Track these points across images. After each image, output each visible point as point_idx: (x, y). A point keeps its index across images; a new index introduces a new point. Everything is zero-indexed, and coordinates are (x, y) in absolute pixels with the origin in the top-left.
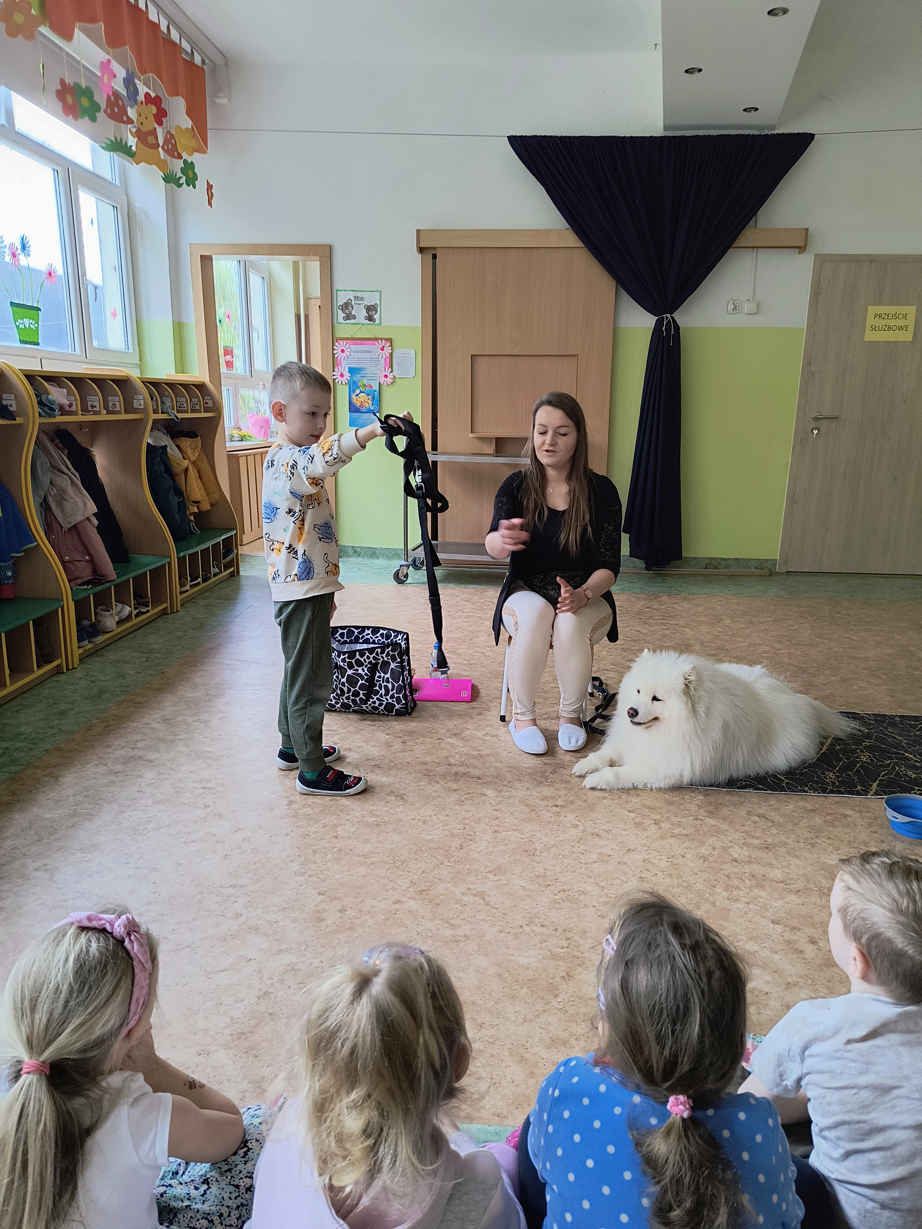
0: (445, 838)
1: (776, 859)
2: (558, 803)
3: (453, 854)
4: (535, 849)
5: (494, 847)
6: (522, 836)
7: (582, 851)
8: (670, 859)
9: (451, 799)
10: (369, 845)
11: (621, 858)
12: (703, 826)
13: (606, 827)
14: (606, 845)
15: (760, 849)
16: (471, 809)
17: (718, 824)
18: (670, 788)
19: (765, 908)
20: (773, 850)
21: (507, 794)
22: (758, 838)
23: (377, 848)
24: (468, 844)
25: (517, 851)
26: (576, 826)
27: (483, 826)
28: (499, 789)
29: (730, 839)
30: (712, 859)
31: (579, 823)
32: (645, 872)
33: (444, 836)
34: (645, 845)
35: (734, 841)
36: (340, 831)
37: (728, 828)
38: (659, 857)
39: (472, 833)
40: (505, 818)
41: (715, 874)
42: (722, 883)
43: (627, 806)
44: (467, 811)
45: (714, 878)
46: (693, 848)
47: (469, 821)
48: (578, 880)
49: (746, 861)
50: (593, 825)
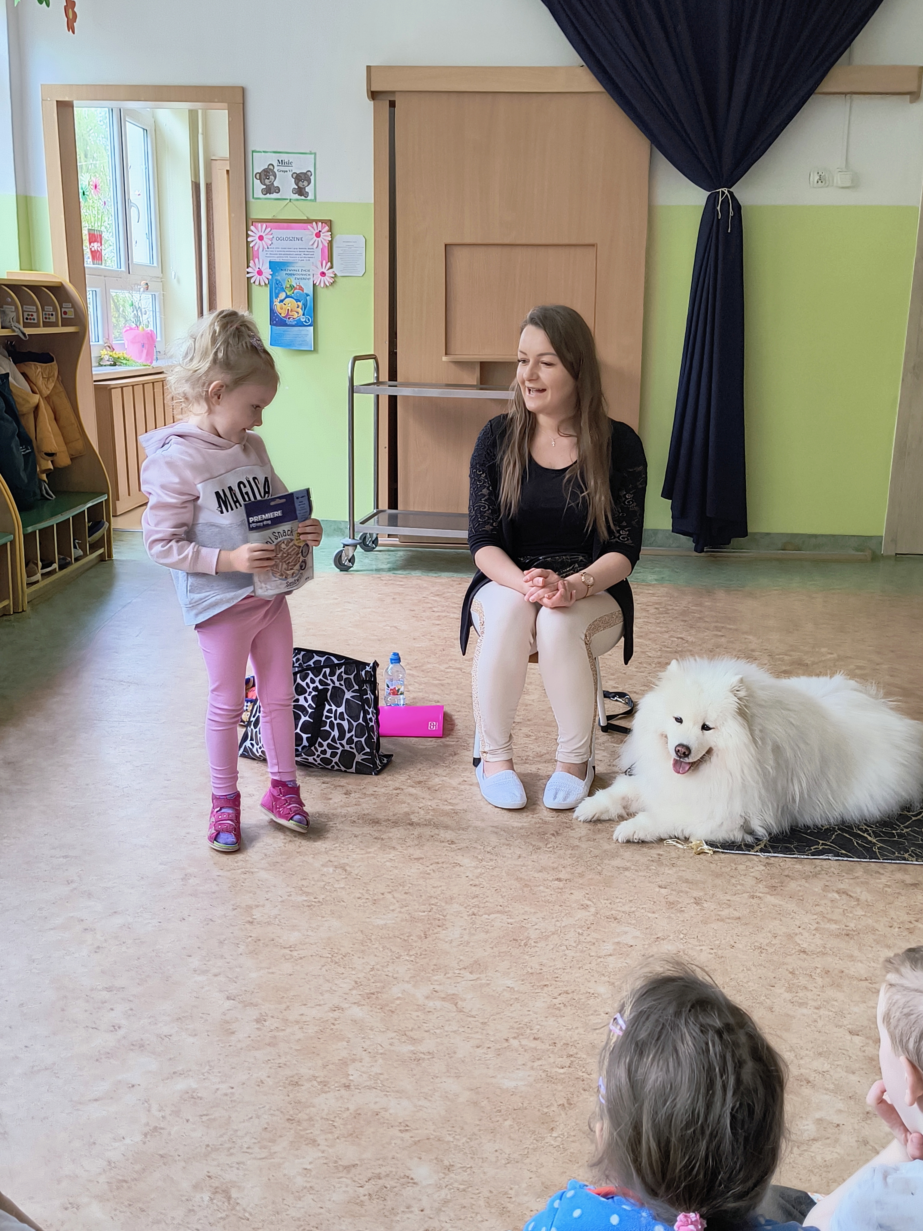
0: (403, 923)
1: (860, 950)
2: (561, 876)
3: (414, 944)
4: (529, 938)
5: (471, 935)
6: (510, 921)
7: (594, 941)
8: (715, 951)
9: (412, 870)
10: (296, 934)
11: (647, 949)
13: (626, 908)
14: (626, 933)
15: (838, 936)
16: (439, 884)
17: (782, 903)
19: (841, 1014)
20: (856, 937)
21: (491, 863)
22: (836, 922)
23: (308, 937)
24: (436, 931)
25: (503, 941)
26: (585, 907)
27: (456, 907)
28: (480, 857)
29: (798, 923)
30: (771, 950)
31: (589, 903)
33: (402, 920)
34: (680, 932)
35: (803, 927)
36: (257, 914)
37: (796, 909)
38: (698, 948)
39: (442, 917)
40: (487, 897)
41: (775, 969)
42: (784, 981)
43: (657, 880)
44: (433, 887)
45: (774, 975)
46: (745, 936)
47: (436, 901)
48: (586, 979)
49: (819, 953)
50: (609, 906)
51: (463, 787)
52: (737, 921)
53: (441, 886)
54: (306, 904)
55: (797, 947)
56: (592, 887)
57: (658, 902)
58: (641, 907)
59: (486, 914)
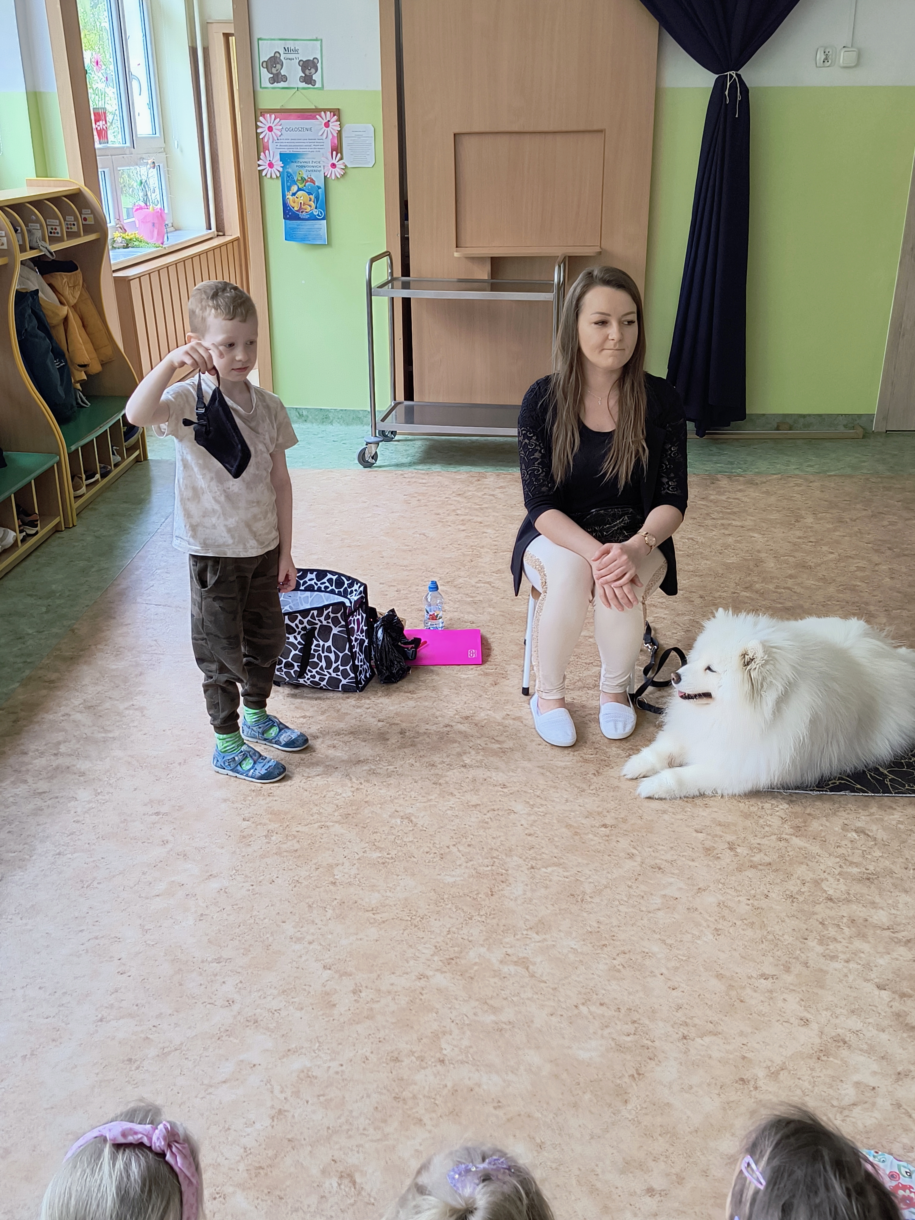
0: (471, 880)
1: (881, 895)
2: (607, 821)
3: (483, 903)
4: (584, 893)
5: (533, 891)
6: (566, 874)
7: (642, 894)
8: (751, 901)
10: (376, 895)
11: (691, 902)
12: (789, 849)
13: (669, 856)
14: (671, 884)
15: (860, 881)
16: (498, 834)
17: (807, 845)
18: (745, 795)
20: (876, 882)
21: (541, 809)
22: (857, 865)
23: (387, 898)
24: (500, 888)
25: (562, 897)
26: (632, 856)
27: (516, 860)
29: (823, 867)
30: (801, 899)
31: (635, 851)
32: (721, 921)
33: (469, 877)
34: (718, 881)
35: (828, 871)
37: (819, 851)
38: (737, 899)
39: (504, 871)
40: (543, 847)
41: (806, 920)
42: (815, 933)
43: (694, 823)
44: (494, 838)
45: (806, 927)
46: (777, 884)
47: (498, 853)
48: (640, 937)
49: (844, 900)
50: (653, 854)
51: (507, 722)
52: (768, 867)
53: (500, 836)
54: (381, 861)
55: (824, 894)
56: (635, 834)
57: (696, 849)
58: (682, 854)
59: (543, 867)
